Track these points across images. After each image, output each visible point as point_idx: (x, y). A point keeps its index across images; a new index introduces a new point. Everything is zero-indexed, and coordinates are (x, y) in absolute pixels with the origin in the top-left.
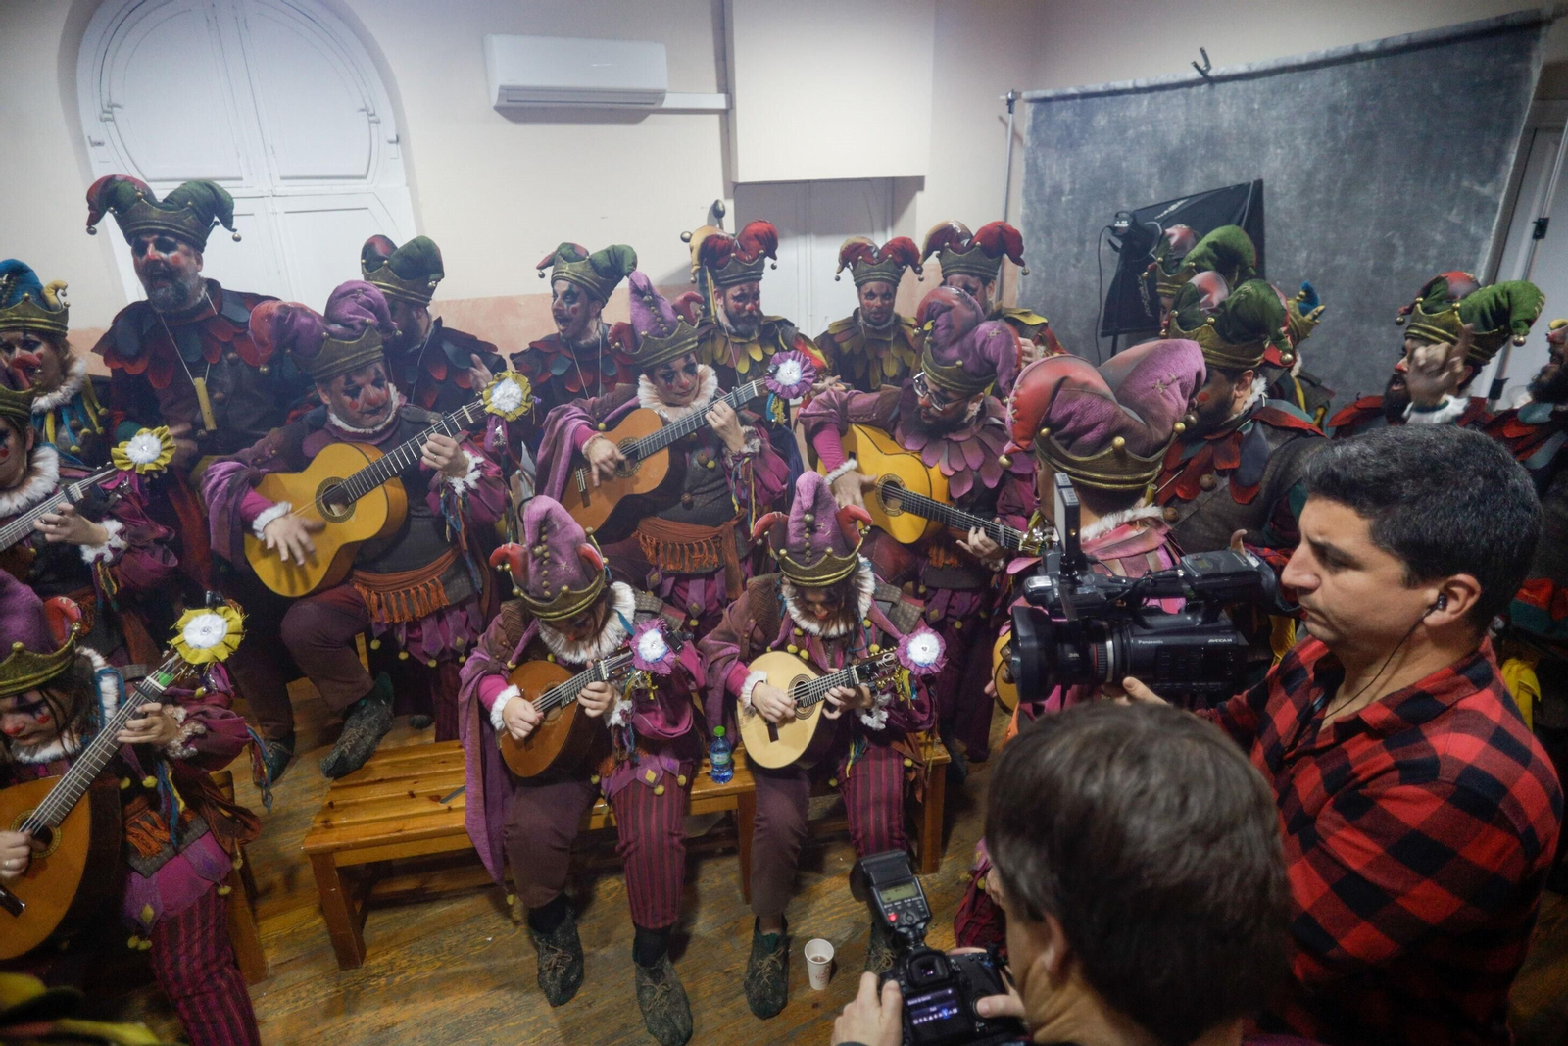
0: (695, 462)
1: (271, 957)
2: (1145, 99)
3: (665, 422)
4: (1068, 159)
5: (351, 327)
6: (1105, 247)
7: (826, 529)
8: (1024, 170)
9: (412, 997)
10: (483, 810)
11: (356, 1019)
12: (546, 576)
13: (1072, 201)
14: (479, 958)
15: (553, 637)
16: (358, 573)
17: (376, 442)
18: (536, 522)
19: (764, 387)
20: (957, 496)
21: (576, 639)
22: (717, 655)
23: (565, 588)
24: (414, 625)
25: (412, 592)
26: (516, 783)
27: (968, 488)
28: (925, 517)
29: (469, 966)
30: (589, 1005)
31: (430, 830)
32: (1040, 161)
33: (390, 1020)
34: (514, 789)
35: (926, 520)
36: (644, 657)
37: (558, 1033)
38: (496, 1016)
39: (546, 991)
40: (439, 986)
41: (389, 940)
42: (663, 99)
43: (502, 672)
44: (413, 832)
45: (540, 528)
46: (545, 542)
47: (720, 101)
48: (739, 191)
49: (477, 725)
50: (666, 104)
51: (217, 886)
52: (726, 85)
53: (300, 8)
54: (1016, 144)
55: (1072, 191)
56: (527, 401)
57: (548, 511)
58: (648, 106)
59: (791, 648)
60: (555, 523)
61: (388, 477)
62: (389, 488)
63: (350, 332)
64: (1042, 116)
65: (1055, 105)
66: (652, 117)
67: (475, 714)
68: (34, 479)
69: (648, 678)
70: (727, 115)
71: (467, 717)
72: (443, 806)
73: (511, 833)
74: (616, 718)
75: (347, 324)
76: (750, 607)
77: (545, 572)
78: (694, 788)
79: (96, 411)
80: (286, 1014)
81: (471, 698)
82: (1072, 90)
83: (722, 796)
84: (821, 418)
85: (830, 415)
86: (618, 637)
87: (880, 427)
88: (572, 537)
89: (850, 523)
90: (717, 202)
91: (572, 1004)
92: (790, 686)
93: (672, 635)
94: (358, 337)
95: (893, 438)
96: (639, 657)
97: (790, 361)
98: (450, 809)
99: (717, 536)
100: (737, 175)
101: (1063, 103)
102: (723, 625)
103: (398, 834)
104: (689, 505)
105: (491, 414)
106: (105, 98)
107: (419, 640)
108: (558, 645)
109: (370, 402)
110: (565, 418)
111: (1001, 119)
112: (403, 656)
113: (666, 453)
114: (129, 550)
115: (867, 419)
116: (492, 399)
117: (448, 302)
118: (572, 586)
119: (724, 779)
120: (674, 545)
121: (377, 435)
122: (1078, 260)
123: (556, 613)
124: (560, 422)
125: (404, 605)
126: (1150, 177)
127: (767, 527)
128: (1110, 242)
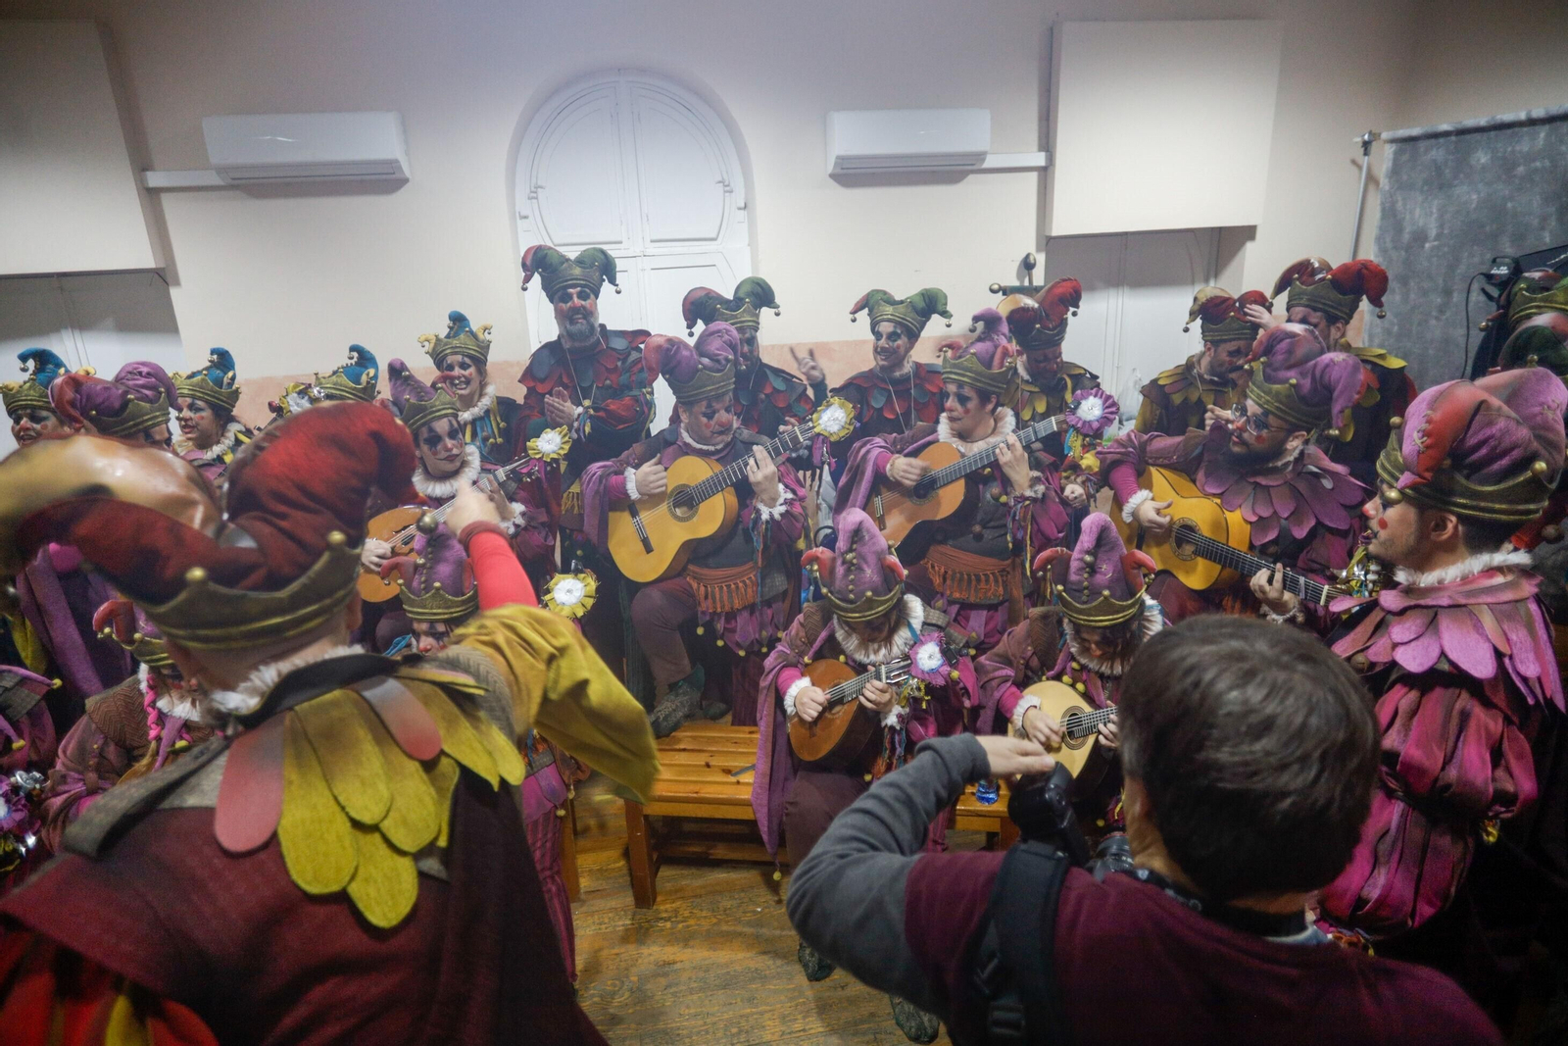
0: (988, 496)
1: (585, 883)
2: (1542, 133)
3: (963, 455)
4: (1436, 202)
5: (718, 361)
6: (1476, 297)
7: (1107, 570)
8: (1378, 215)
9: (691, 943)
10: (767, 787)
11: (645, 951)
12: (852, 580)
13: (1438, 248)
14: (749, 924)
15: (848, 635)
16: (691, 567)
17: (716, 457)
18: (850, 532)
19: (1065, 422)
20: (1257, 543)
21: (869, 641)
22: (992, 675)
23: (869, 594)
24: (731, 616)
25: (733, 586)
26: (799, 766)
27: (1272, 536)
28: (1219, 563)
29: (739, 929)
30: (843, 988)
31: (720, 796)
32: (1399, 205)
33: (671, 958)
34: (795, 772)
35: (1219, 567)
36: (921, 666)
37: (813, 1005)
38: (759, 976)
39: (804, 966)
40: (716, 938)
41: (676, 891)
42: (984, 160)
43: (799, 666)
44: (707, 796)
45: (853, 537)
46: (855, 550)
47: (1040, 159)
48: (1051, 244)
49: (773, 710)
50: (986, 165)
51: (556, 807)
52: (1047, 144)
53: (682, 102)
54: (1372, 188)
55: (1438, 237)
56: (850, 424)
57: (861, 523)
58: (970, 168)
59: (1066, 678)
60: (865, 534)
61: (727, 486)
62: (726, 494)
63: (717, 366)
64: (1405, 157)
65: (1422, 145)
66: (971, 177)
67: (771, 700)
68: (467, 470)
69: (922, 687)
70: (1045, 173)
71: (765, 701)
72: (733, 779)
73: (791, 809)
74: (892, 720)
75: (713, 358)
76: (1029, 634)
77: (852, 577)
78: (959, 803)
79: (498, 424)
80: (591, 933)
81: (770, 684)
82: (1445, 127)
83: (985, 816)
84: (1118, 456)
85: (1127, 454)
86: (906, 644)
87: (1181, 471)
88: (877, 548)
89: (1134, 568)
90: (1028, 256)
91: (827, 982)
92: (1064, 716)
93: (950, 649)
94: (723, 370)
95: (1194, 481)
96: (917, 666)
97: (1091, 398)
98: (738, 783)
99: (1003, 570)
100: (1051, 229)
101: (1433, 141)
102: (999, 649)
103: (695, 795)
104: (979, 537)
105: (819, 434)
106: (534, 180)
107: (733, 631)
108: (851, 644)
109: (721, 425)
110: (868, 446)
111: (1354, 162)
112: (720, 643)
113: (962, 482)
114: (525, 529)
115: (1166, 462)
116: (820, 422)
117: (773, 347)
118: (876, 592)
119: (988, 800)
120: (962, 574)
121: (717, 452)
122: (1441, 311)
123: (857, 615)
124: (863, 451)
125: (725, 598)
126: (1544, 219)
127: (1049, 560)
128: (1483, 291)
